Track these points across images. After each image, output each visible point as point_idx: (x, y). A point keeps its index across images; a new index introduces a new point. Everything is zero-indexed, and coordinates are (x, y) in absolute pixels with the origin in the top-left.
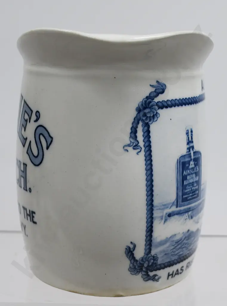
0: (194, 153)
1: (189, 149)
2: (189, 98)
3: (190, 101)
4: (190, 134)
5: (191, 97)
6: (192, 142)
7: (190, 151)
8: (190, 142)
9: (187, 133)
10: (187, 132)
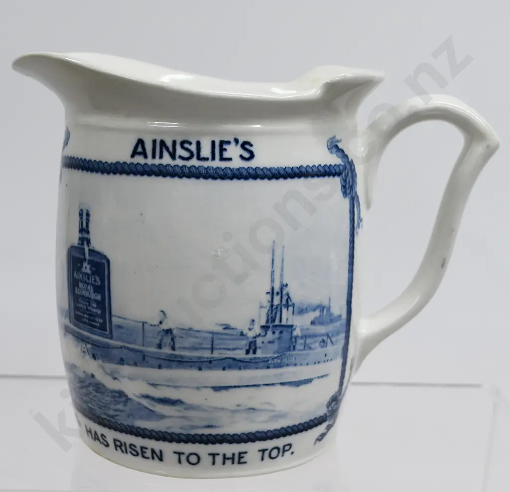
0: (90, 250)
1: (82, 240)
2: (90, 161)
3: (91, 166)
4: (85, 217)
5: (93, 160)
6: (88, 232)
7: (82, 244)
8: (84, 230)
9: (81, 215)
10: (81, 212)
